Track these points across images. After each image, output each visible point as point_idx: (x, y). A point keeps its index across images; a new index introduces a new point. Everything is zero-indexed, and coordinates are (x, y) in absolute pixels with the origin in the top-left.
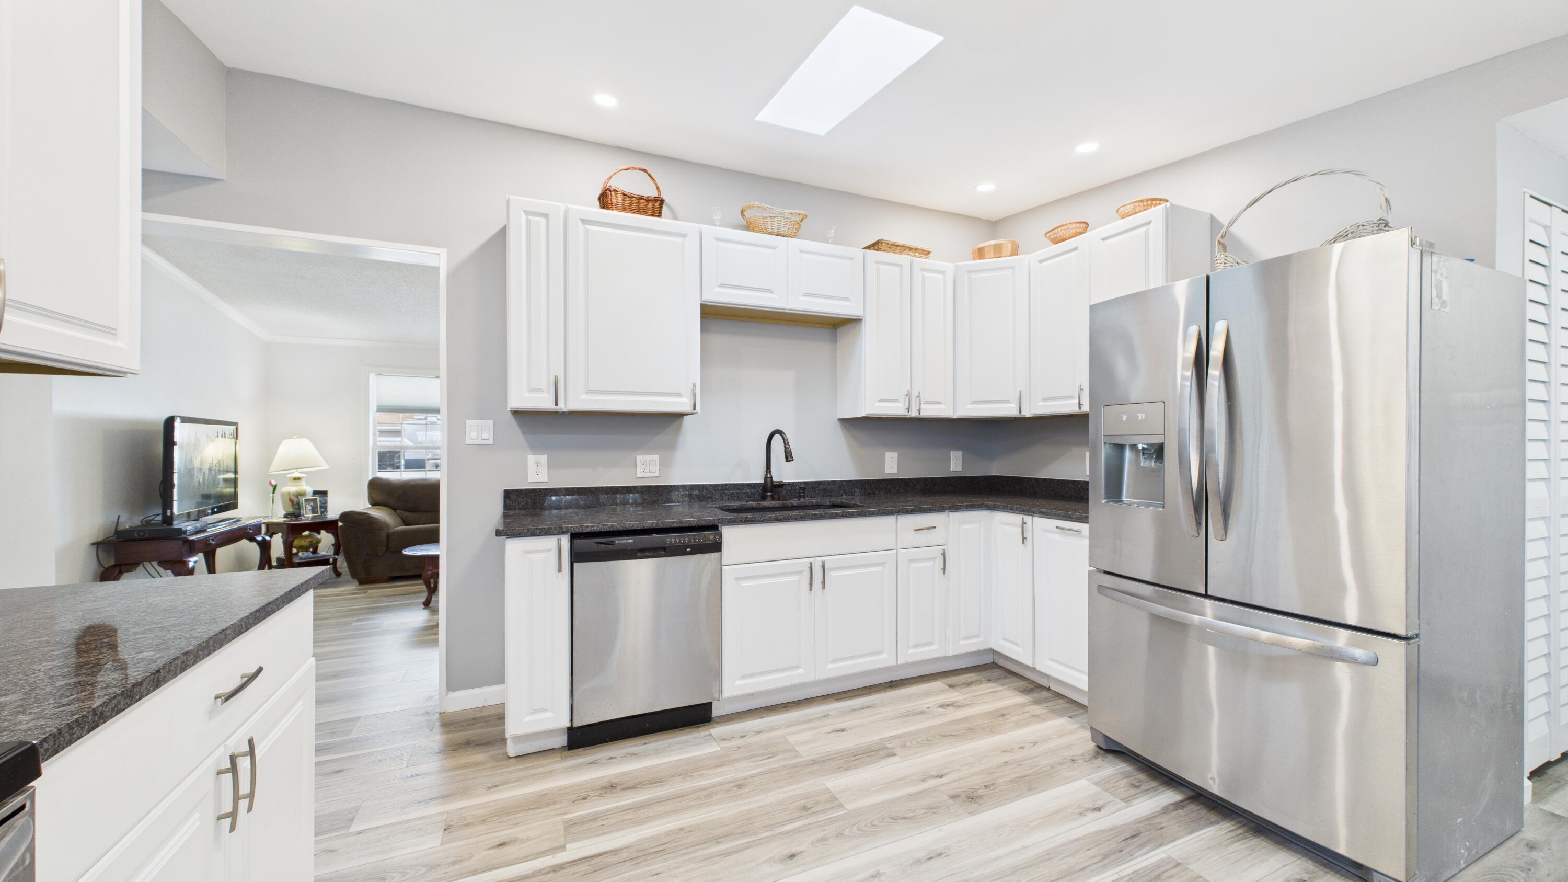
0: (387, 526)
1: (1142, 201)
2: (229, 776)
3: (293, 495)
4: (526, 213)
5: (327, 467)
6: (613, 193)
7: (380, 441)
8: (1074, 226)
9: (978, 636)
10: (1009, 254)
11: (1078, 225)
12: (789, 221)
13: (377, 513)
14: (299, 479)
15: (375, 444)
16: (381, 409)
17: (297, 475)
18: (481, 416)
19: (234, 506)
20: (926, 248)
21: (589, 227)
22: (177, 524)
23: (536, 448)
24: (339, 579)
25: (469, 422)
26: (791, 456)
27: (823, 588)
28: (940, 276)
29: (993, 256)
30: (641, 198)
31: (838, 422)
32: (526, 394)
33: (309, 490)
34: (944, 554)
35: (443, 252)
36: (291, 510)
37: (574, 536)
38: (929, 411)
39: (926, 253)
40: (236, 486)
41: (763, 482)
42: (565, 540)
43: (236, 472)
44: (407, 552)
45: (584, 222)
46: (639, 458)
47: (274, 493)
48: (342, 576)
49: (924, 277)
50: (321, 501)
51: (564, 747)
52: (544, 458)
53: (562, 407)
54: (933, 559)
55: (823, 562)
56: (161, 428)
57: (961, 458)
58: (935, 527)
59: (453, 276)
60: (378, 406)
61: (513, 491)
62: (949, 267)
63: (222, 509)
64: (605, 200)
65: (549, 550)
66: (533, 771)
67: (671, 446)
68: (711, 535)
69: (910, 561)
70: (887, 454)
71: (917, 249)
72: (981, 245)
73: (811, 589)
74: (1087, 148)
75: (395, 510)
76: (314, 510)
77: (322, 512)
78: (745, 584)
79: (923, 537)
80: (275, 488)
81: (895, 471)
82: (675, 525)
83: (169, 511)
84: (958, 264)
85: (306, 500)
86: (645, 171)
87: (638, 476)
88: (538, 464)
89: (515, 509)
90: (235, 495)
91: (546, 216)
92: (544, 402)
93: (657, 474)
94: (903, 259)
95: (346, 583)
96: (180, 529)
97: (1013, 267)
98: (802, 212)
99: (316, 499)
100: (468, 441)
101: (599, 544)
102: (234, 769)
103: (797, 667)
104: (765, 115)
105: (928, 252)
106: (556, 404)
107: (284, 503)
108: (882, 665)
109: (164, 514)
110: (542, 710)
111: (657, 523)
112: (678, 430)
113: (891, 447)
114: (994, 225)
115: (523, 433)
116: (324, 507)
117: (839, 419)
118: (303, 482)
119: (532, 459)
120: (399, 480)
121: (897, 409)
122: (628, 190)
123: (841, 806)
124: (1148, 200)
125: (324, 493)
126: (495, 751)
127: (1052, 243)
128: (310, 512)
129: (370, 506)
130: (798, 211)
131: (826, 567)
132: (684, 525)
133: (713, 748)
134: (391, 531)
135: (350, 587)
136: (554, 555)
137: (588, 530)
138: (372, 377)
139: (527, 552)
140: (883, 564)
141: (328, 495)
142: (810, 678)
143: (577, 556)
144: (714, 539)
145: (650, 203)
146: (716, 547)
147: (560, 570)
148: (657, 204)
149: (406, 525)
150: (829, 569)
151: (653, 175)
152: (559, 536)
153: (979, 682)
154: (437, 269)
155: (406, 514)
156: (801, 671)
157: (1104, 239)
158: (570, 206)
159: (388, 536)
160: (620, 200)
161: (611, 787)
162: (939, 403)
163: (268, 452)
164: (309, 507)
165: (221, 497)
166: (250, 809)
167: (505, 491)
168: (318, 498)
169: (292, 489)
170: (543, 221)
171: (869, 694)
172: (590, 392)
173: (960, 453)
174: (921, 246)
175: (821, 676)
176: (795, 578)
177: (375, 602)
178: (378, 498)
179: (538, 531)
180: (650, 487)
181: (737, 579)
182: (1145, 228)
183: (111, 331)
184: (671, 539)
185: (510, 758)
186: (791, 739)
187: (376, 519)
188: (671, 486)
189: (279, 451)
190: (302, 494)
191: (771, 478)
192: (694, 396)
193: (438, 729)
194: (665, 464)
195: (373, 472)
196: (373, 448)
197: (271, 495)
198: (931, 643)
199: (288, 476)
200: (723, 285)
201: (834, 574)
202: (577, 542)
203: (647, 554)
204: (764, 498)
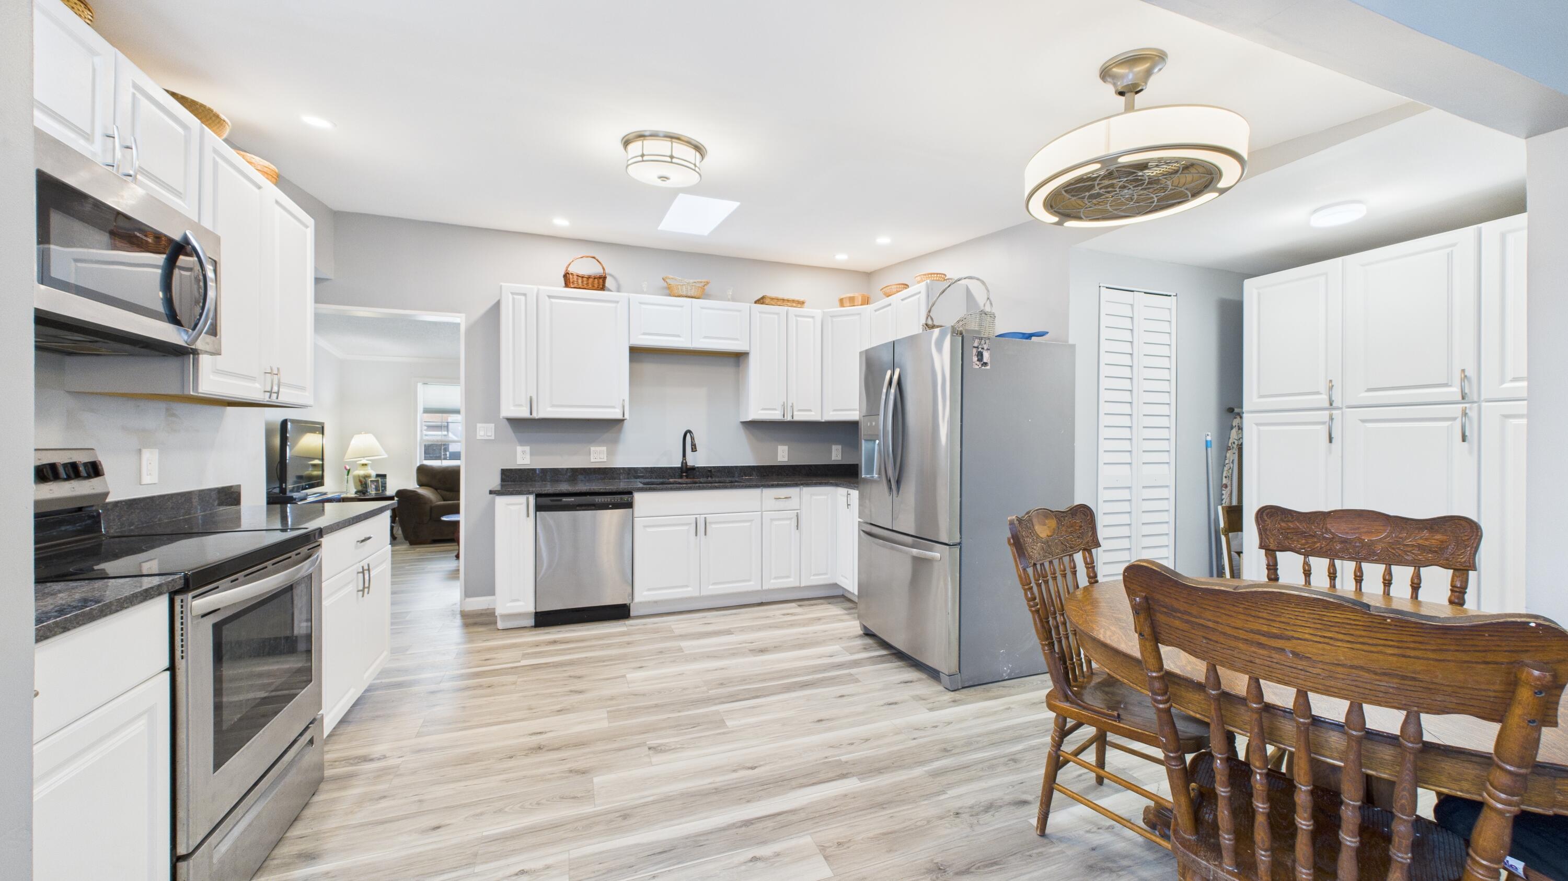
0: (431, 501)
1: (925, 275)
2: (361, 575)
3: (362, 477)
4: (512, 294)
5: (386, 456)
6: (571, 276)
7: (426, 435)
8: (895, 286)
9: (826, 574)
10: (860, 303)
11: (898, 286)
12: (693, 288)
13: (423, 491)
14: (366, 465)
15: (421, 439)
16: (427, 411)
17: (364, 461)
18: (487, 421)
19: (321, 484)
20: (801, 299)
21: (553, 300)
22: (289, 494)
23: (522, 442)
24: (395, 542)
25: (479, 425)
26: (696, 448)
27: (705, 534)
28: (810, 320)
29: (848, 305)
30: (589, 277)
31: (740, 426)
32: (513, 408)
33: (373, 473)
34: (797, 516)
35: (463, 315)
36: (360, 488)
37: (538, 496)
38: (800, 416)
39: (801, 303)
40: (323, 470)
41: (680, 466)
42: (532, 499)
43: (323, 460)
44: (444, 518)
45: (550, 297)
46: (593, 449)
47: (348, 475)
48: (397, 540)
49: (797, 321)
50: (382, 482)
51: (532, 626)
52: (527, 449)
53: (535, 415)
54: (791, 519)
55: (705, 518)
56: (279, 427)
57: (840, 450)
58: (790, 497)
59: (469, 331)
60: (424, 408)
61: (507, 470)
62: (818, 313)
63: (312, 486)
64: (568, 279)
65: (521, 504)
66: (511, 635)
67: (616, 441)
68: (625, 497)
69: (772, 520)
70: (779, 447)
71: (793, 301)
72: (842, 297)
73: (696, 535)
74: (883, 240)
75: (436, 489)
76: (377, 489)
77: (383, 491)
78: (649, 530)
79: (782, 504)
80: (349, 471)
81: (786, 459)
82: (602, 490)
83: (284, 485)
84: (825, 310)
85: (371, 481)
86: (594, 258)
87: (592, 461)
88: (524, 452)
89: (508, 481)
90: (322, 477)
91: (525, 295)
92: (524, 413)
93: (605, 460)
94: (782, 310)
95: (401, 543)
96: (292, 497)
97: (859, 314)
98: (703, 281)
99: (378, 480)
100: (478, 437)
101: (552, 501)
102: (363, 572)
103: (687, 586)
104: (664, 226)
105: (803, 303)
106: (531, 414)
107: (355, 483)
108: (750, 589)
109: (281, 487)
110: (518, 600)
111: (590, 489)
112: (620, 430)
113: (783, 442)
114: (868, 276)
115: (514, 432)
116: (384, 487)
117: (741, 422)
118: (369, 468)
119: (519, 449)
120: (440, 467)
121: (776, 415)
122: (581, 273)
123: (683, 652)
124: (928, 274)
125: (384, 476)
126: (492, 627)
127: (884, 296)
128: (374, 490)
129: (418, 487)
130: (700, 281)
131: (707, 521)
132: (607, 491)
133: (624, 629)
134: (434, 505)
135: (405, 546)
136: (524, 507)
137: (546, 492)
138: (420, 385)
139: (508, 504)
140: (751, 521)
141: (387, 477)
142: (696, 594)
143: (539, 508)
144: (628, 500)
145: (596, 280)
146: (629, 505)
147: (528, 516)
148: (601, 281)
149: (444, 500)
150: (711, 523)
151: (599, 260)
152: (528, 496)
153: (822, 604)
154: (459, 324)
155: (444, 493)
156: (689, 589)
157: (902, 300)
158: (541, 287)
159: (431, 508)
160: (575, 279)
161: (555, 642)
162: (810, 410)
163: (343, 447)
164: (373, 486)
165: (310, 478)
166: (368, 593)
167: (502, 470)
168: (379, 479)
169: (361, 472)
170: (523, 298)
171: (741, 608)
172: (553, 406)
173: (840, 447)
174: (797, 298)
175: (704, 593)
176: (686, 528)
177: (421, 555)
178: (424, 480)
179: (515, 492)
180: (599, 468)
181: (645, 527)
182: (917, 296)
183: (303, 389)
184: (599, 499)
185: (499, 630)
186: (673, 627)
187: (422, 495)
188: (614, 468)
189: (351, 443)
190: (369, 476)
191: (686, 463)
192: (624, 407)
193: (459, 616)
194: (610, 453)
195: (420, 460)
196: (420, 442)
197: (346, 477)
198: (788, 577)
199: (358, 462)
200: (644, 334)
201: (714, 526)
202: (539, 499)
203: (583, 508)
204: (681, 477)
